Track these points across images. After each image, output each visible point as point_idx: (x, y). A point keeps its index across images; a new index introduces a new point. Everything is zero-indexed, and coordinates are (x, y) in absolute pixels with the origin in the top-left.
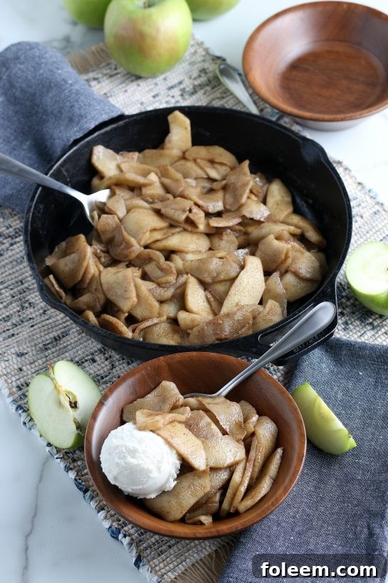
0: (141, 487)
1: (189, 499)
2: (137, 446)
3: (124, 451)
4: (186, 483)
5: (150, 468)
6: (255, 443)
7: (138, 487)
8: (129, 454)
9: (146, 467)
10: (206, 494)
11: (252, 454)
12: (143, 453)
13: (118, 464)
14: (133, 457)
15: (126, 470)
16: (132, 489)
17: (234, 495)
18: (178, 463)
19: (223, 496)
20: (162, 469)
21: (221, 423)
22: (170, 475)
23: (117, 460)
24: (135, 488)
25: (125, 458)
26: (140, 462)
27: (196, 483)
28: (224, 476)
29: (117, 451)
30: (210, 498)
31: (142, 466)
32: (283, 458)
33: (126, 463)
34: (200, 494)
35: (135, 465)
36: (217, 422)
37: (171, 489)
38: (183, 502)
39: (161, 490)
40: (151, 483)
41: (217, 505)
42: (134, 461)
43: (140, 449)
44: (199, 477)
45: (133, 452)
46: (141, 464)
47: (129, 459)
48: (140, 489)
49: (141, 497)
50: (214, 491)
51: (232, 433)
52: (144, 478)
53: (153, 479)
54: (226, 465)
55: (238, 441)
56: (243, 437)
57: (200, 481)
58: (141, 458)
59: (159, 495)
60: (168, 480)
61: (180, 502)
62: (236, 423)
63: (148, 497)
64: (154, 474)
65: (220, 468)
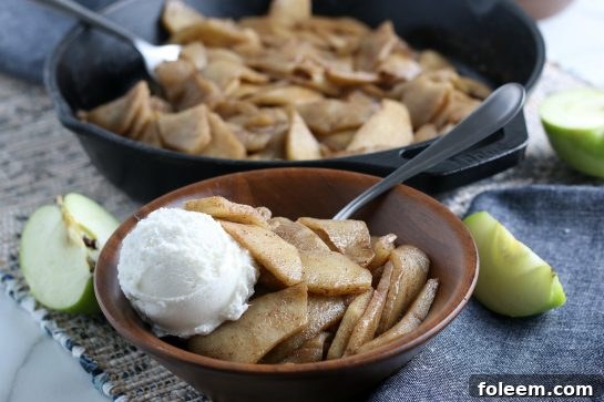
0: (183, 298)
1: (269, 332)
2: (180, 225)
3: (157, 232)
4: (264, 307)
5: (202, 259)
6: (390, 269)
7: (178, 299)
8: (165, 237)
9: (193, 258)
10: (298, 333)
11: (385, 282)
12: (189, 236)
13: (144, 254)
14: (171, 241)
15: (158, 264)
16: (170, 305)
17: (350, 333)
18: (252, 272)
19: (329, 342)
20: (222, 269)
21: (333, 239)
22: (237, 288)
23: (143, 248)
24: (172, 299)
25: (157, 242)
26: (183, 247)
27: (282, 309)
28: (334, 310)
29: (145, 234)
30: (307, 340)
31: (187, 255)
32: (439, 293)
33: (158, 250)
34: (290, 328)
35: (174, 253)
36: (326, 239)
37: (238, 316)
38: (259, 337)
39: (220, 317)
40: (200, 290)
41: (319, 351)
42: (173, 247)
43: (184, 229)
44: (290, 301)
45: (172, 234)
46: (185, 252)
47: (164, 244)
48: (182, 301)
49: (185, 334)
50: (316, 330)
51: (349, 253)
52: (190, 280)
53: (206, 283)
54: (336, 285)
55: (360, 264)
56: (369, 260)
57: (290, 308)
58: (184, 243)
59: (217, 329)
60: (233, 297)
61: (254, 337)
62: (359, 244)
63: (197, 330)
64: (207, 275)
65: (327, 291)
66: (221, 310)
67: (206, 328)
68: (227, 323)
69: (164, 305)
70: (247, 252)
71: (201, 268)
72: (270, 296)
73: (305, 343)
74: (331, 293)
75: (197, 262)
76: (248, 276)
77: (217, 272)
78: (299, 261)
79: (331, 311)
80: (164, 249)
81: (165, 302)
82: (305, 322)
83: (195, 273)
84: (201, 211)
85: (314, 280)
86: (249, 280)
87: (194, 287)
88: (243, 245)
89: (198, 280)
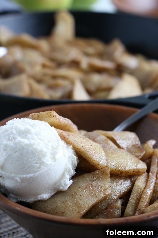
0: (32, 175)
2: (30, 128)
3: (15, 132)
5: (44, 150)
7: (29, 176)
8: (20, 135)
9: (39, 148)
10: (105, 199)
11: (154, 168)
12: (36, 135)
14: (23, 138)
15: (15, 152)
16: (23, 180)
17: (139, 200)
19: (124, 205)
20: (58, 156)
21: (118, 142)
24: (25, 176)
25: (14, 138)
27: (94, 183)
30: (110, 204)
31: (35, 147)
33: (16, 144)
35: (26, 145)
36: (114, 141)
37: (66, 188)
38: (81, 202)
39: (55, 189)
40: (43, 169)
41: (119, 211)
42: (25, 141)
43: (33, 130)
44: (99, 179)
45: (24, 133)
46: (34, 144)
47: (19, 139)
48: (31, 177)
49: (31, 200)
50: (116, 197)
51: (129, 150)
52: (37, 163)
53: (47, 165)
54: (127, 169)
55: (137, 157)
56: (142, 155)
57: (99, 183)
58: (32, 139)
59: (52, 197)
60: (63, 176)
61: (77, 202)
62: (133, 146)
63: (40, 197)
64: (48, 160)
65: (121, 172)
66: (56, 184)
67: (45, 196)
68: (59, 193)
69: (19, 180)
70: (71, 146)
71: (44, 156)
72: (86, 175)
73: (109, 206)
74: (123, 174)
75: (41, 151)
76: (72, 162)
77: (54, 159)
78: (103, 153)
79: (124, 185)
80: (20, 142)
81: (20, 178)
82: (109, 192)
83: (40, 159)
84: (42, 120)
85: (113, 165)
86: (73, 165)
87: (39, 168)
88: (68, 143)
89: (42, 163)
